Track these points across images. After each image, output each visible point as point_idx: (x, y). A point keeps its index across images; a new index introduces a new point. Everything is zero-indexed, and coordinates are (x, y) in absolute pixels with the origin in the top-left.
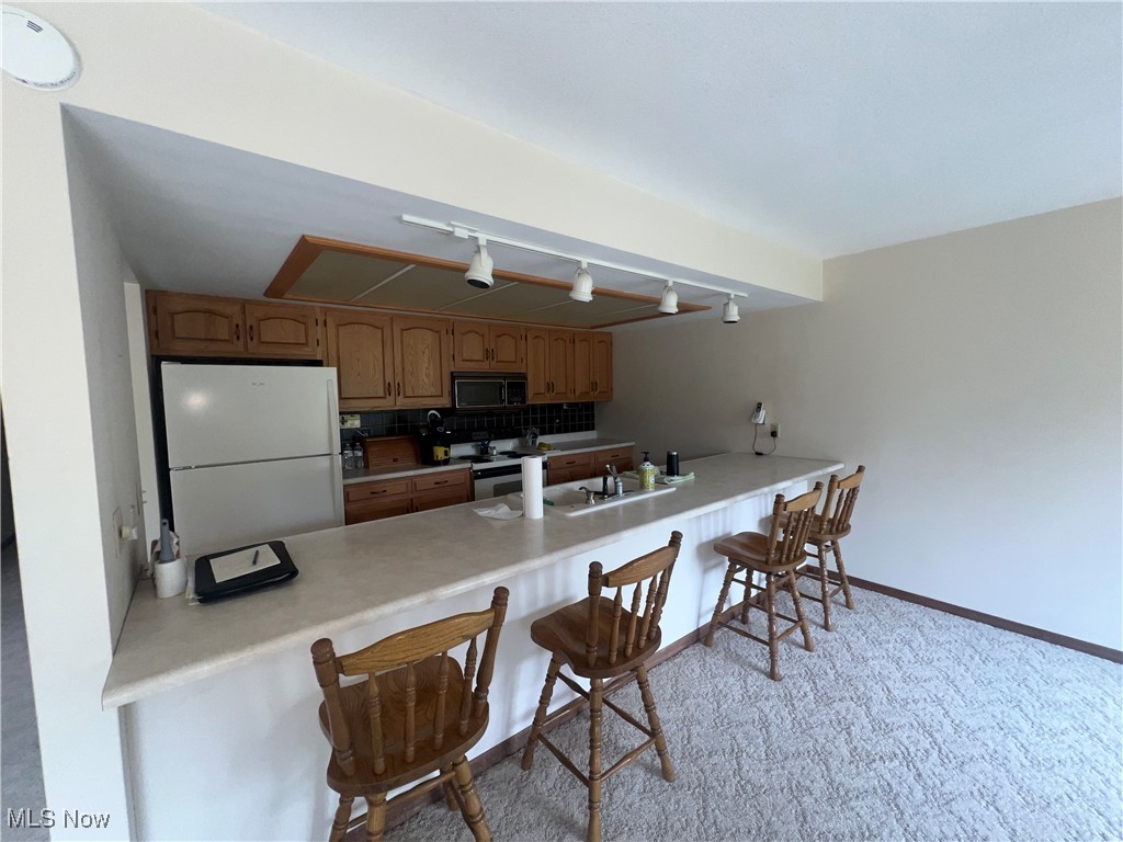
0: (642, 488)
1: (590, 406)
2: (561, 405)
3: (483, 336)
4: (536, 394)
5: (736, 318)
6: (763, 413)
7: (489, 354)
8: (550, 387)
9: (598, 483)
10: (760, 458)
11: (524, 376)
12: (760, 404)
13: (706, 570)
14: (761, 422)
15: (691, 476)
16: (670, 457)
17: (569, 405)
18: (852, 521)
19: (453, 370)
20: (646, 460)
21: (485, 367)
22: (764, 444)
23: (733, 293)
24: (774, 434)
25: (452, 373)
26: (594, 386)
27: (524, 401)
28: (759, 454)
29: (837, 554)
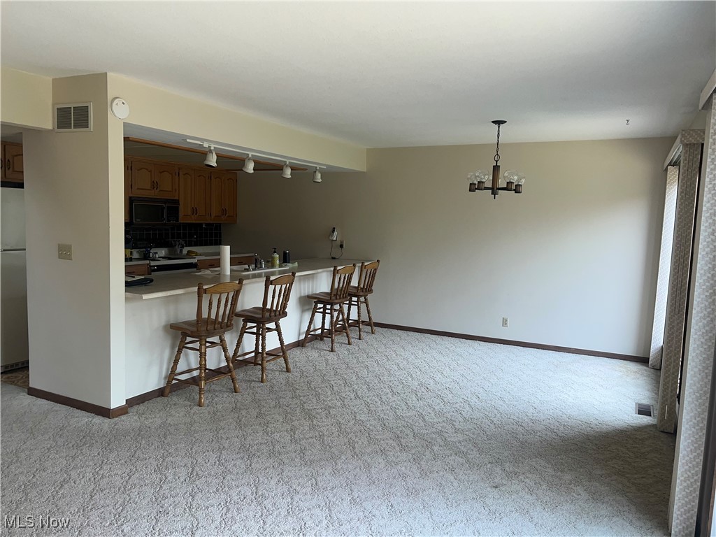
0: (273, 266)
1: (218, 227)
2: (202, 224)
3: (150, 171)
4: (185, 216)
5: (320, 181)
6: (336, 233)
7: (155, 185)
8: (195, 211)
9: (247, 267)
10: (334, 260)
11: (177, 202)
12: (334, 228)
13: (303, 311)
14: (335, 239)
15: (296, 264)
16: (285, 254)
17: (207, 224)
18: (373, 288)
19: (131, 195)
20: (275, 252)
21: (152, 194)
22: (336, 252)
23: (318, 167)
24: (341, 246)
25: (130, 197)
26: (224, 211)
27: (177, 220)
28: (333, 258)
29: (367, 306)
